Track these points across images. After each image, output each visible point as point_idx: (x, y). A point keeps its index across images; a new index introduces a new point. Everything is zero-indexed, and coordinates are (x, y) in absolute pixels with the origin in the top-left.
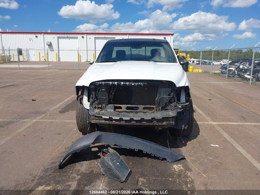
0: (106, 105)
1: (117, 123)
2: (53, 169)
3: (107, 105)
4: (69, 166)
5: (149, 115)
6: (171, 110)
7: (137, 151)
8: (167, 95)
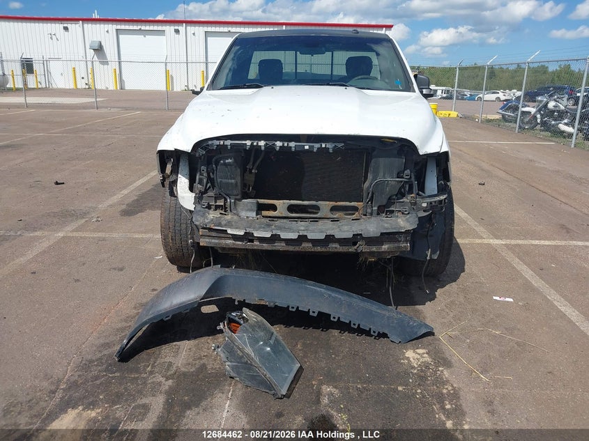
0: (236, 199)
1: (266, 246)
2: (103, 361)
3: (240, 200)
4: (144, 355)
5: (346, 228)
6: (403, 213)
7: (315, 315)
8: (395, 175)
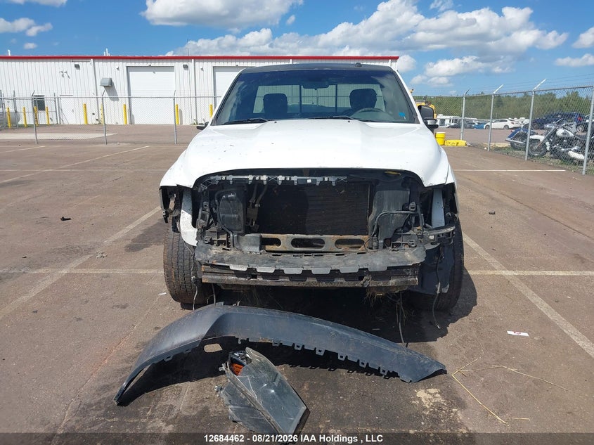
0: (238, 234)
1: (269, 282)
2: (102, 405)
3: (243, 235)
4: (144, 398)
5: (351, 262)
6: (410, 246)
7: (322, 354)
8: (400, 208)
